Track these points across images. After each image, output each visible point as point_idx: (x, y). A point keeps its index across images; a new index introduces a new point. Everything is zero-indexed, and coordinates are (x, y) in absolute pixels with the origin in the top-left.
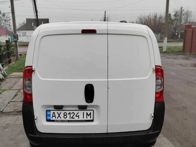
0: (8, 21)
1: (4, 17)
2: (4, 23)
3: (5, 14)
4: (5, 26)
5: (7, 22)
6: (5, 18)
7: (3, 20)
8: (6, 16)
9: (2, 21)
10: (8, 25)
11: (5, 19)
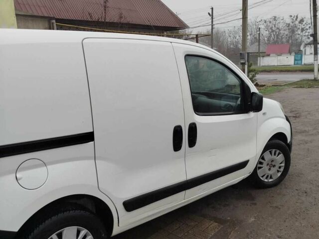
0: (307, 29)
1: (302, 24)
2: (299, 34)
3: (305, 20)
4: (300, 38)
5: (304, 32)
6: (301, 26)
7: (299, 28)
8: (304, 23)
9: (297, 31)
10: (306, 37)
11: (303, 27)
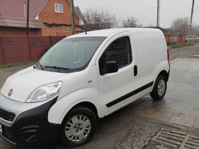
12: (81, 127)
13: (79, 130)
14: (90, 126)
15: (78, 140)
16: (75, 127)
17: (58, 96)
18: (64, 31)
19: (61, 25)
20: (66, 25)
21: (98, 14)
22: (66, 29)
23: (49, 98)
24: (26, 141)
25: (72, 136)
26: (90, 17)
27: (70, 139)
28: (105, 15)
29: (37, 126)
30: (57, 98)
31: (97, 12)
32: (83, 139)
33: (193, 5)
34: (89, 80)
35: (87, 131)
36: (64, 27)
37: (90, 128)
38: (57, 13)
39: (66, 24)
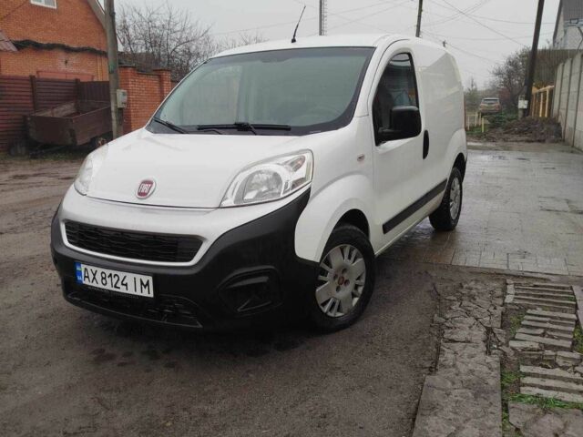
12: (346, 276)
13: (343, 286)
14: (364, 277)
15: (339, 314)
16: (335, 277)
17: (310, 188)
18: (63, 67)
19: (51, 47)
20: (68, 50)
21: (158, 24)
22: (66, 62)
23: (290, 192)
24: (239, 310)
25: (329, 300)
26: (131, 30)
27: (325, 309)
28: (178, 28)
29: (272, 267)
30: (308, 192)
31: (154, 16)
32: (349, 311)
33: (419, 17)
34: (360, 154)
35: (356, 287)
36: (62, 55)
37: (363, 281)
38: (37, 6)
39: (66, 44)
